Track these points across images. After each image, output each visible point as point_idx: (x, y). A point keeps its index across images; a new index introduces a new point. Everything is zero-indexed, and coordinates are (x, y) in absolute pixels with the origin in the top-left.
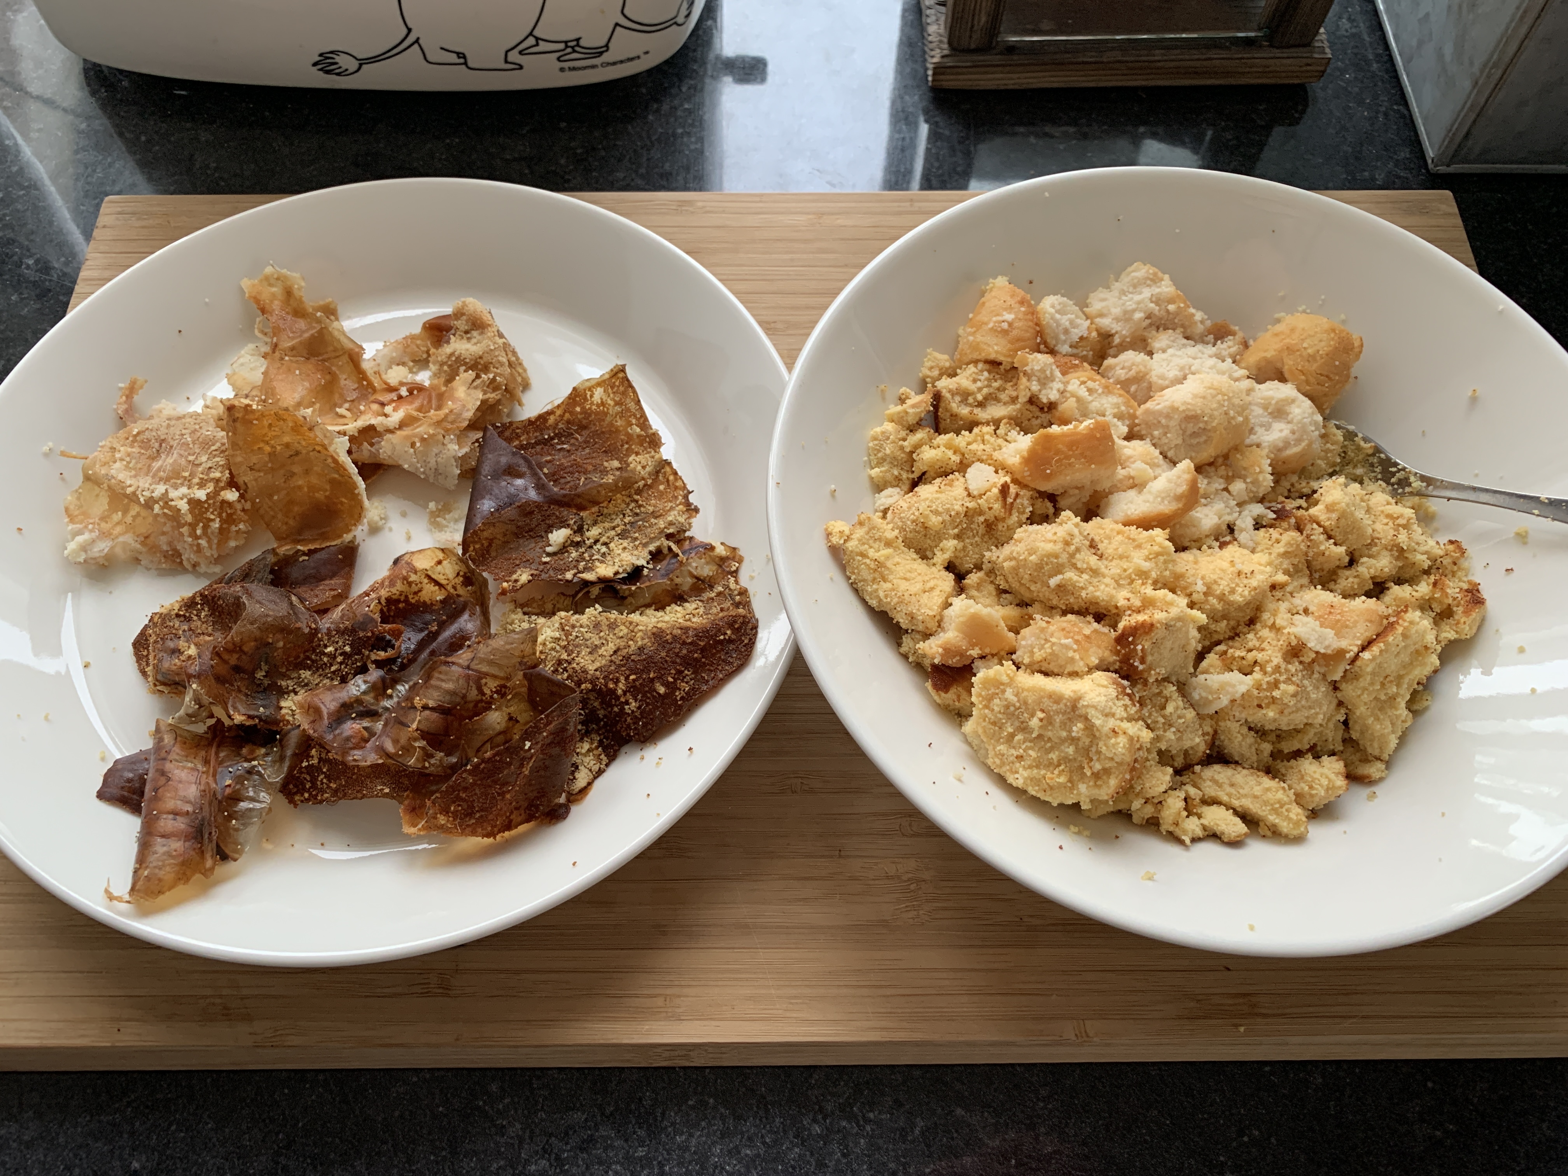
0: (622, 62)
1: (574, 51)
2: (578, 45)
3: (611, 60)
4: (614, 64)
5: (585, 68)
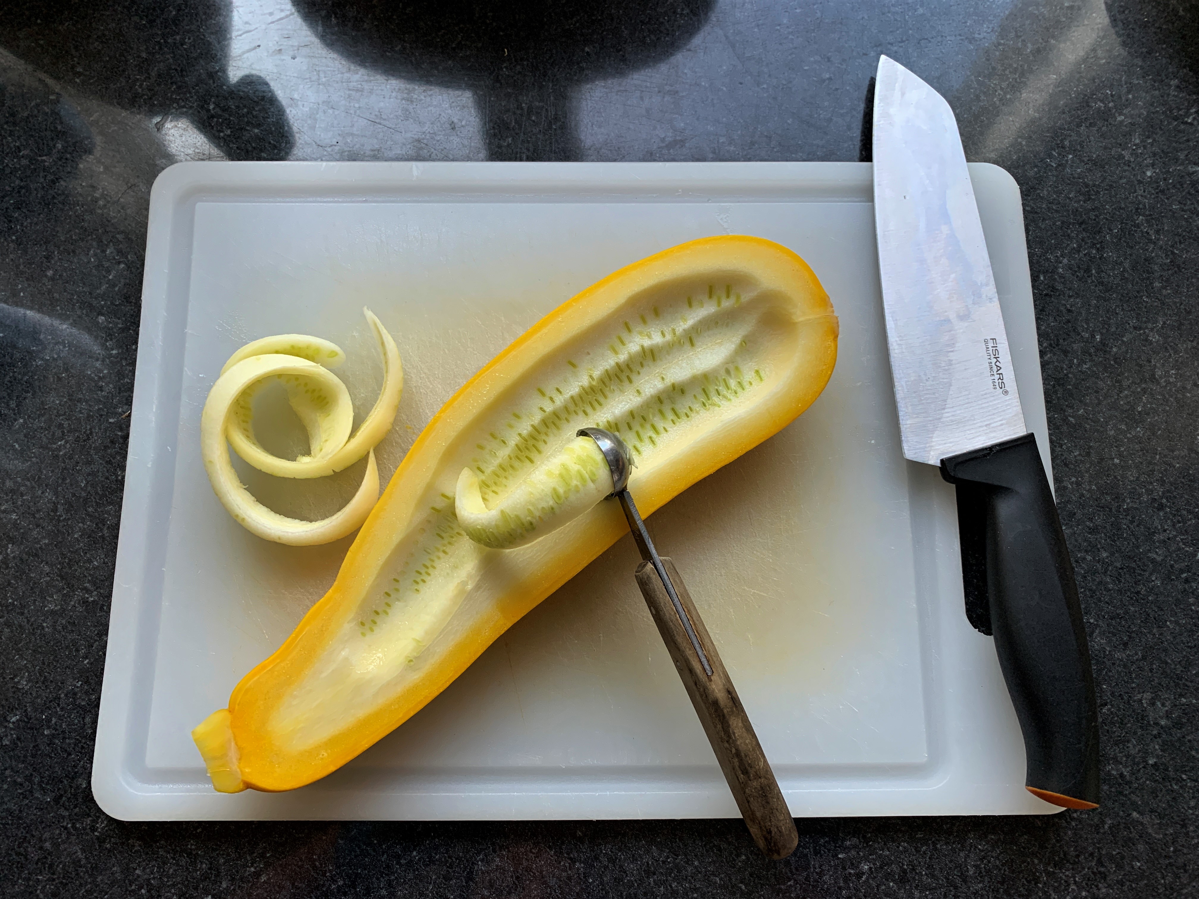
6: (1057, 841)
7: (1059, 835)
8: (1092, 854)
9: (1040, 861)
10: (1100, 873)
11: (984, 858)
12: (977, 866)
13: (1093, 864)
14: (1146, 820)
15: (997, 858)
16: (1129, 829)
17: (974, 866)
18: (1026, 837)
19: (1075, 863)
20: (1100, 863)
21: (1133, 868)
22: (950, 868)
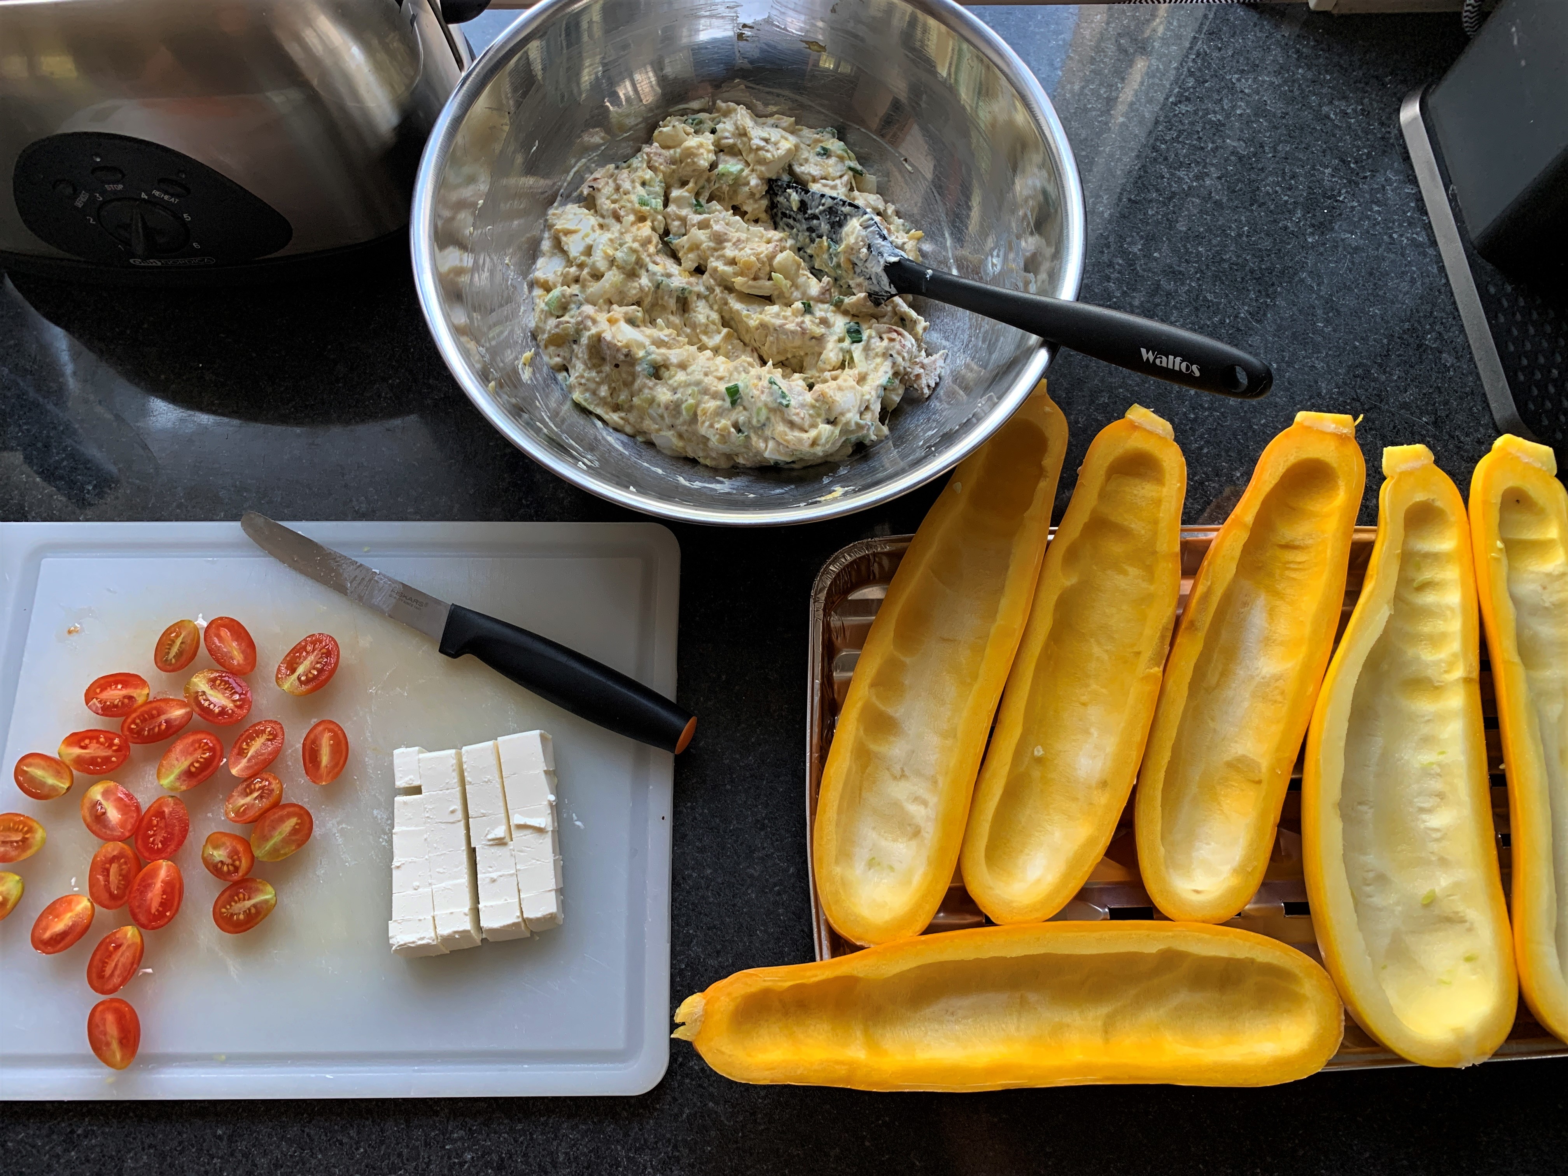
6: (640, 1130)
7: (641, 1125)
8: (669, 1140)
9: (623, 1148)
10: (674, 1157)
11: (574, 1145)
12: (567, 1154)
13: (669, 1149)
14: (719, 1109)
15: (586, 1146)
16: (703, 1117)
17: (564, 1153)
18: (612, 1126)
19: (653, 1149)
20: (675, 1147)
21: (704, 1151)
22: (543, 1156)
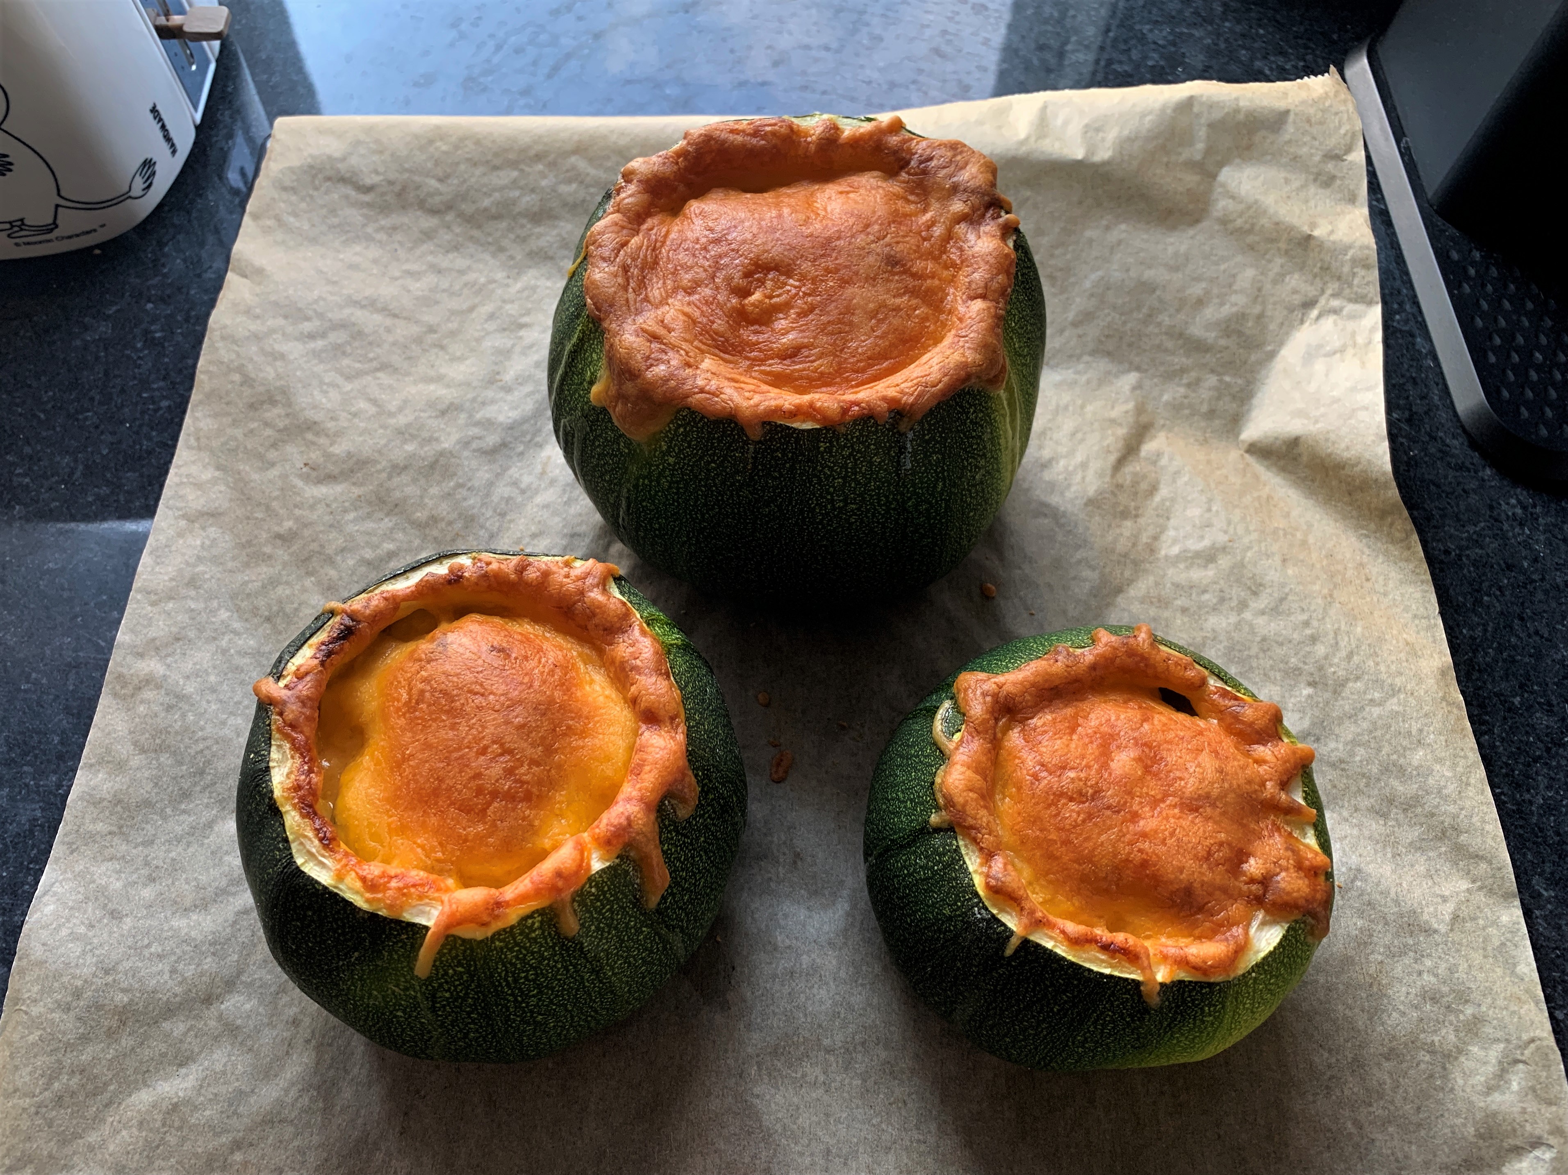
0: (77, 236)
1: (22, 230)
2: (23, 224)
3: (66, 234)
4: (70, 237)
5: (40, 242)
